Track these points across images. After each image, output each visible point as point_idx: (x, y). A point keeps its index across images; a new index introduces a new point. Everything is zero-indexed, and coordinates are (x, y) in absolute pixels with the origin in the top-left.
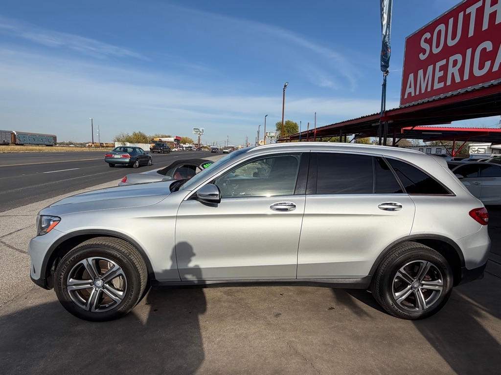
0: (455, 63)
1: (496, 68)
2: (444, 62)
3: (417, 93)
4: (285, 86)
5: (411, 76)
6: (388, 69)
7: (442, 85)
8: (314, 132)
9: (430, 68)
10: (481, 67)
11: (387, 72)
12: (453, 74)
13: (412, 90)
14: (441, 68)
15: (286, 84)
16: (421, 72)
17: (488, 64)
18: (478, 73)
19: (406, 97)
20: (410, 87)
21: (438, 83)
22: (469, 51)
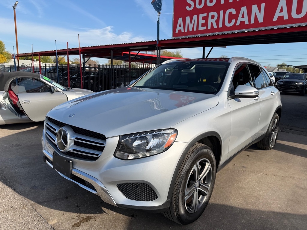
0: (213, 17)
1: (238, 24)
2: (205, 15)
3: (186, 31)
4: (16, 5)
5: (180, 20)
6: (160, 11)
7: (204, 28)
8: (79, 51)
9: (195, 17)
10: (230, 22)
11: (160, 13)
12: (212, 23)
13: (182, 28)
14: (203, 18)
15: (17, 3)
16: (188, 18)
17: (233, 21)
18: (227, 25)
19: (177, 32)
20: (180, 26)
21: (202, 26)
22: (222, 12)
